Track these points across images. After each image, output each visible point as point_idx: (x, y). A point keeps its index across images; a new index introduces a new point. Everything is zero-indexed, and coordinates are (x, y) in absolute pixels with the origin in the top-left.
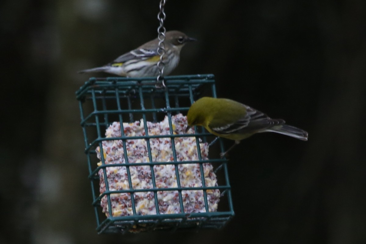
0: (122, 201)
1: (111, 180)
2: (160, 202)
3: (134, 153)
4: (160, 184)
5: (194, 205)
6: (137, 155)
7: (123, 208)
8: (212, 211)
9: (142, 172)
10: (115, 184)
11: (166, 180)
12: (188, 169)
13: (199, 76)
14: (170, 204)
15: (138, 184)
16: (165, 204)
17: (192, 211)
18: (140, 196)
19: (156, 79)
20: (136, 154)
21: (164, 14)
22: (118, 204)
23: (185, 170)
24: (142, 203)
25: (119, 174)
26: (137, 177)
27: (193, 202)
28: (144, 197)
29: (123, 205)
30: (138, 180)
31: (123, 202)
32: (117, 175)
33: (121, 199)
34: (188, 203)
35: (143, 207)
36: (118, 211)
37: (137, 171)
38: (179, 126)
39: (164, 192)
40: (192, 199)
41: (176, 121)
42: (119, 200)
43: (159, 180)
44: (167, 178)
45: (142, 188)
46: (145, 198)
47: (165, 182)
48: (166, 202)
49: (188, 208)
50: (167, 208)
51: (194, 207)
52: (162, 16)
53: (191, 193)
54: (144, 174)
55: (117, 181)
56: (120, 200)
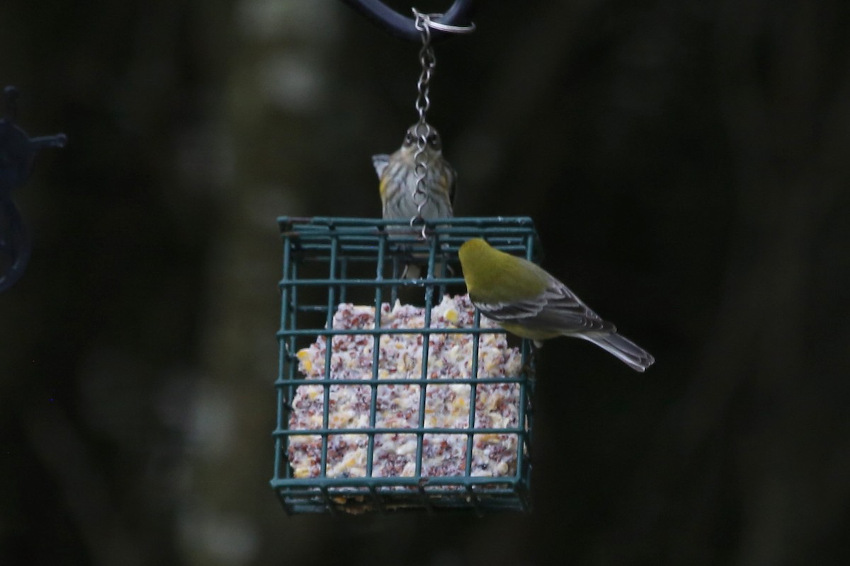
0: (313, 451)
1: (303, 412)
2: (390, 455)
3: (361, 362)
4: (395, 422)
5: (459, 463)
6: (365, 366)
7: (313, 463)
8: (493, 476)
9: (364, 399)
10: (307, 420)
11: (410, 415)
12: (460, 395)
13: (500, 219)
14: (410, 461)
15: (351, 421)
16: (399, 459)
17: (453, 475)
18: (349, 443)
19: (408, 224)
20: (362, 364)
21: (427, 100)
22: (306, 456)
23: (452, 397)
24: (351, 455)
25: (319, 400)
26: (352, 407)
27: (457, 458)
28: (358, 445)
29: (314, 459)
30: (351, 413)
31: (315, 453)
32: (315, 402)
33: (312, 448)
34: (445, 460)
35: (354, 464)
36: (304, 469)
37: (357, 395)
38: (465, 315)
39: (400, 435)
40: (457, 452)
41: (459, 305)
42: (307, 450)
43: (395, 415)
44: (412, 411)
45: (359, 427)
46: (361, 447)
47: (407, 419)
48: (402, 456)
49: (446, 468)
50: (402, 467)
51: (457, 467)
52: (423, 103)
53: (457, 440)
54: (366, 401)
55: (312, 414)
56: (310, 449)
